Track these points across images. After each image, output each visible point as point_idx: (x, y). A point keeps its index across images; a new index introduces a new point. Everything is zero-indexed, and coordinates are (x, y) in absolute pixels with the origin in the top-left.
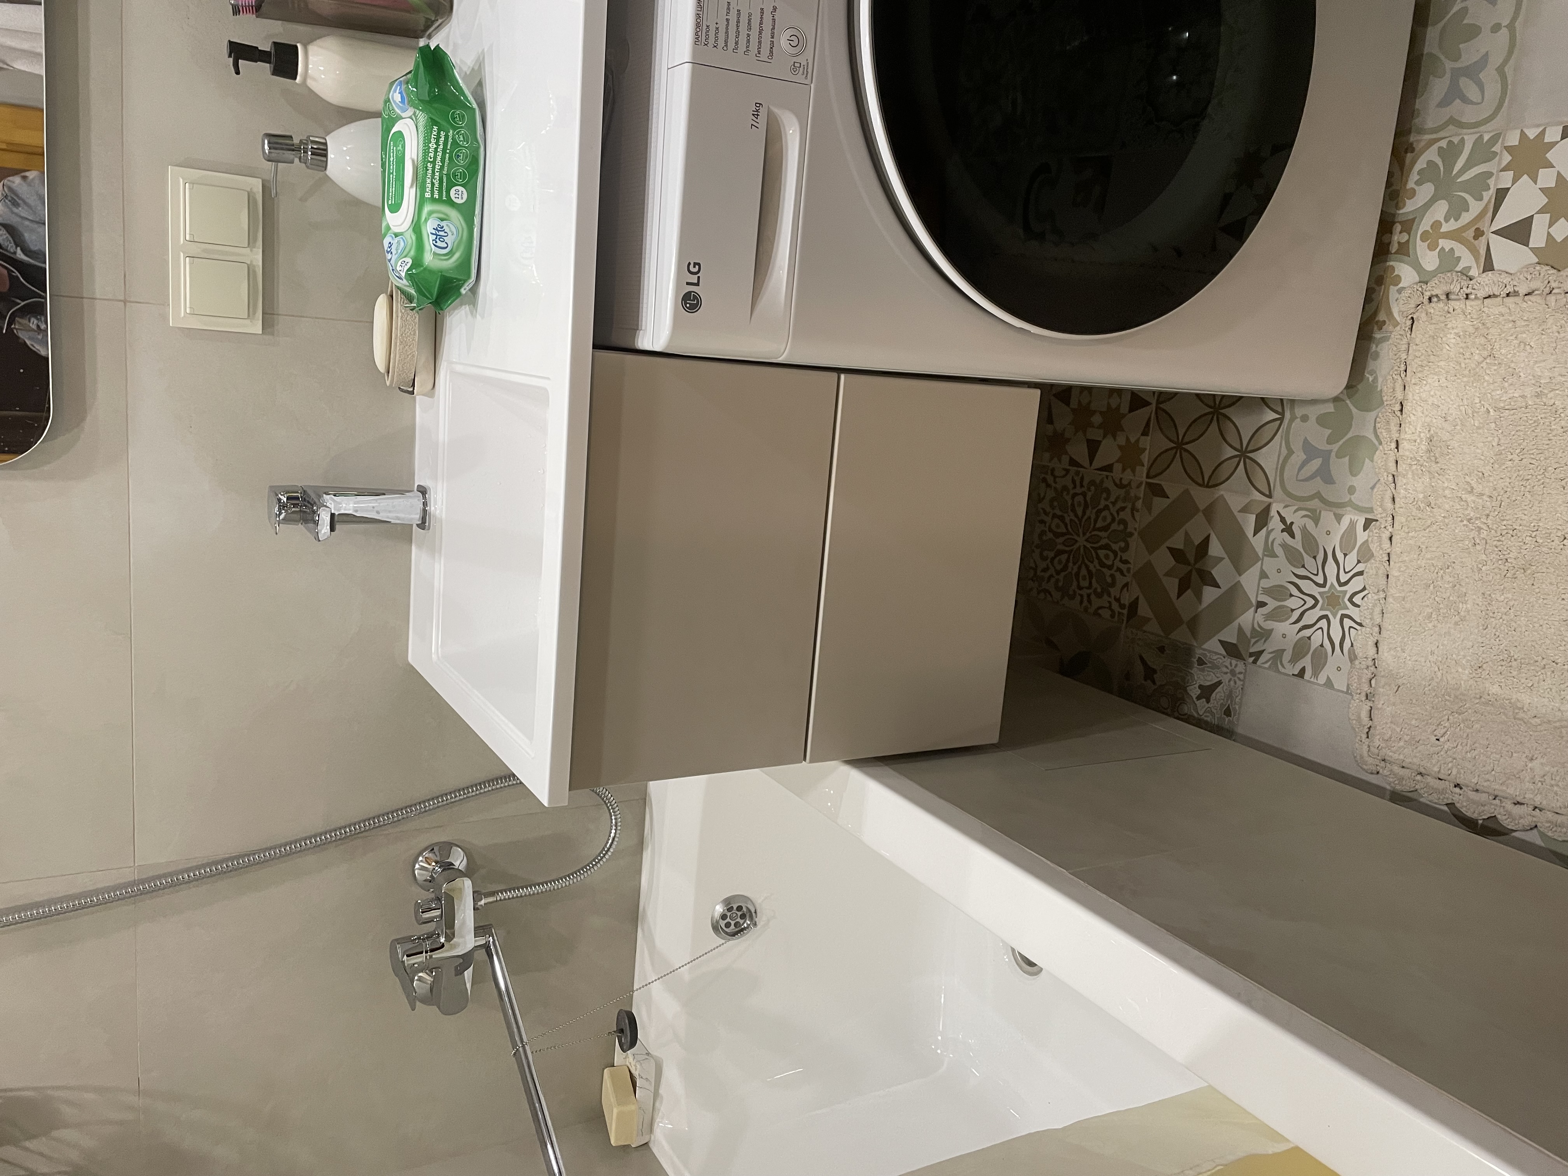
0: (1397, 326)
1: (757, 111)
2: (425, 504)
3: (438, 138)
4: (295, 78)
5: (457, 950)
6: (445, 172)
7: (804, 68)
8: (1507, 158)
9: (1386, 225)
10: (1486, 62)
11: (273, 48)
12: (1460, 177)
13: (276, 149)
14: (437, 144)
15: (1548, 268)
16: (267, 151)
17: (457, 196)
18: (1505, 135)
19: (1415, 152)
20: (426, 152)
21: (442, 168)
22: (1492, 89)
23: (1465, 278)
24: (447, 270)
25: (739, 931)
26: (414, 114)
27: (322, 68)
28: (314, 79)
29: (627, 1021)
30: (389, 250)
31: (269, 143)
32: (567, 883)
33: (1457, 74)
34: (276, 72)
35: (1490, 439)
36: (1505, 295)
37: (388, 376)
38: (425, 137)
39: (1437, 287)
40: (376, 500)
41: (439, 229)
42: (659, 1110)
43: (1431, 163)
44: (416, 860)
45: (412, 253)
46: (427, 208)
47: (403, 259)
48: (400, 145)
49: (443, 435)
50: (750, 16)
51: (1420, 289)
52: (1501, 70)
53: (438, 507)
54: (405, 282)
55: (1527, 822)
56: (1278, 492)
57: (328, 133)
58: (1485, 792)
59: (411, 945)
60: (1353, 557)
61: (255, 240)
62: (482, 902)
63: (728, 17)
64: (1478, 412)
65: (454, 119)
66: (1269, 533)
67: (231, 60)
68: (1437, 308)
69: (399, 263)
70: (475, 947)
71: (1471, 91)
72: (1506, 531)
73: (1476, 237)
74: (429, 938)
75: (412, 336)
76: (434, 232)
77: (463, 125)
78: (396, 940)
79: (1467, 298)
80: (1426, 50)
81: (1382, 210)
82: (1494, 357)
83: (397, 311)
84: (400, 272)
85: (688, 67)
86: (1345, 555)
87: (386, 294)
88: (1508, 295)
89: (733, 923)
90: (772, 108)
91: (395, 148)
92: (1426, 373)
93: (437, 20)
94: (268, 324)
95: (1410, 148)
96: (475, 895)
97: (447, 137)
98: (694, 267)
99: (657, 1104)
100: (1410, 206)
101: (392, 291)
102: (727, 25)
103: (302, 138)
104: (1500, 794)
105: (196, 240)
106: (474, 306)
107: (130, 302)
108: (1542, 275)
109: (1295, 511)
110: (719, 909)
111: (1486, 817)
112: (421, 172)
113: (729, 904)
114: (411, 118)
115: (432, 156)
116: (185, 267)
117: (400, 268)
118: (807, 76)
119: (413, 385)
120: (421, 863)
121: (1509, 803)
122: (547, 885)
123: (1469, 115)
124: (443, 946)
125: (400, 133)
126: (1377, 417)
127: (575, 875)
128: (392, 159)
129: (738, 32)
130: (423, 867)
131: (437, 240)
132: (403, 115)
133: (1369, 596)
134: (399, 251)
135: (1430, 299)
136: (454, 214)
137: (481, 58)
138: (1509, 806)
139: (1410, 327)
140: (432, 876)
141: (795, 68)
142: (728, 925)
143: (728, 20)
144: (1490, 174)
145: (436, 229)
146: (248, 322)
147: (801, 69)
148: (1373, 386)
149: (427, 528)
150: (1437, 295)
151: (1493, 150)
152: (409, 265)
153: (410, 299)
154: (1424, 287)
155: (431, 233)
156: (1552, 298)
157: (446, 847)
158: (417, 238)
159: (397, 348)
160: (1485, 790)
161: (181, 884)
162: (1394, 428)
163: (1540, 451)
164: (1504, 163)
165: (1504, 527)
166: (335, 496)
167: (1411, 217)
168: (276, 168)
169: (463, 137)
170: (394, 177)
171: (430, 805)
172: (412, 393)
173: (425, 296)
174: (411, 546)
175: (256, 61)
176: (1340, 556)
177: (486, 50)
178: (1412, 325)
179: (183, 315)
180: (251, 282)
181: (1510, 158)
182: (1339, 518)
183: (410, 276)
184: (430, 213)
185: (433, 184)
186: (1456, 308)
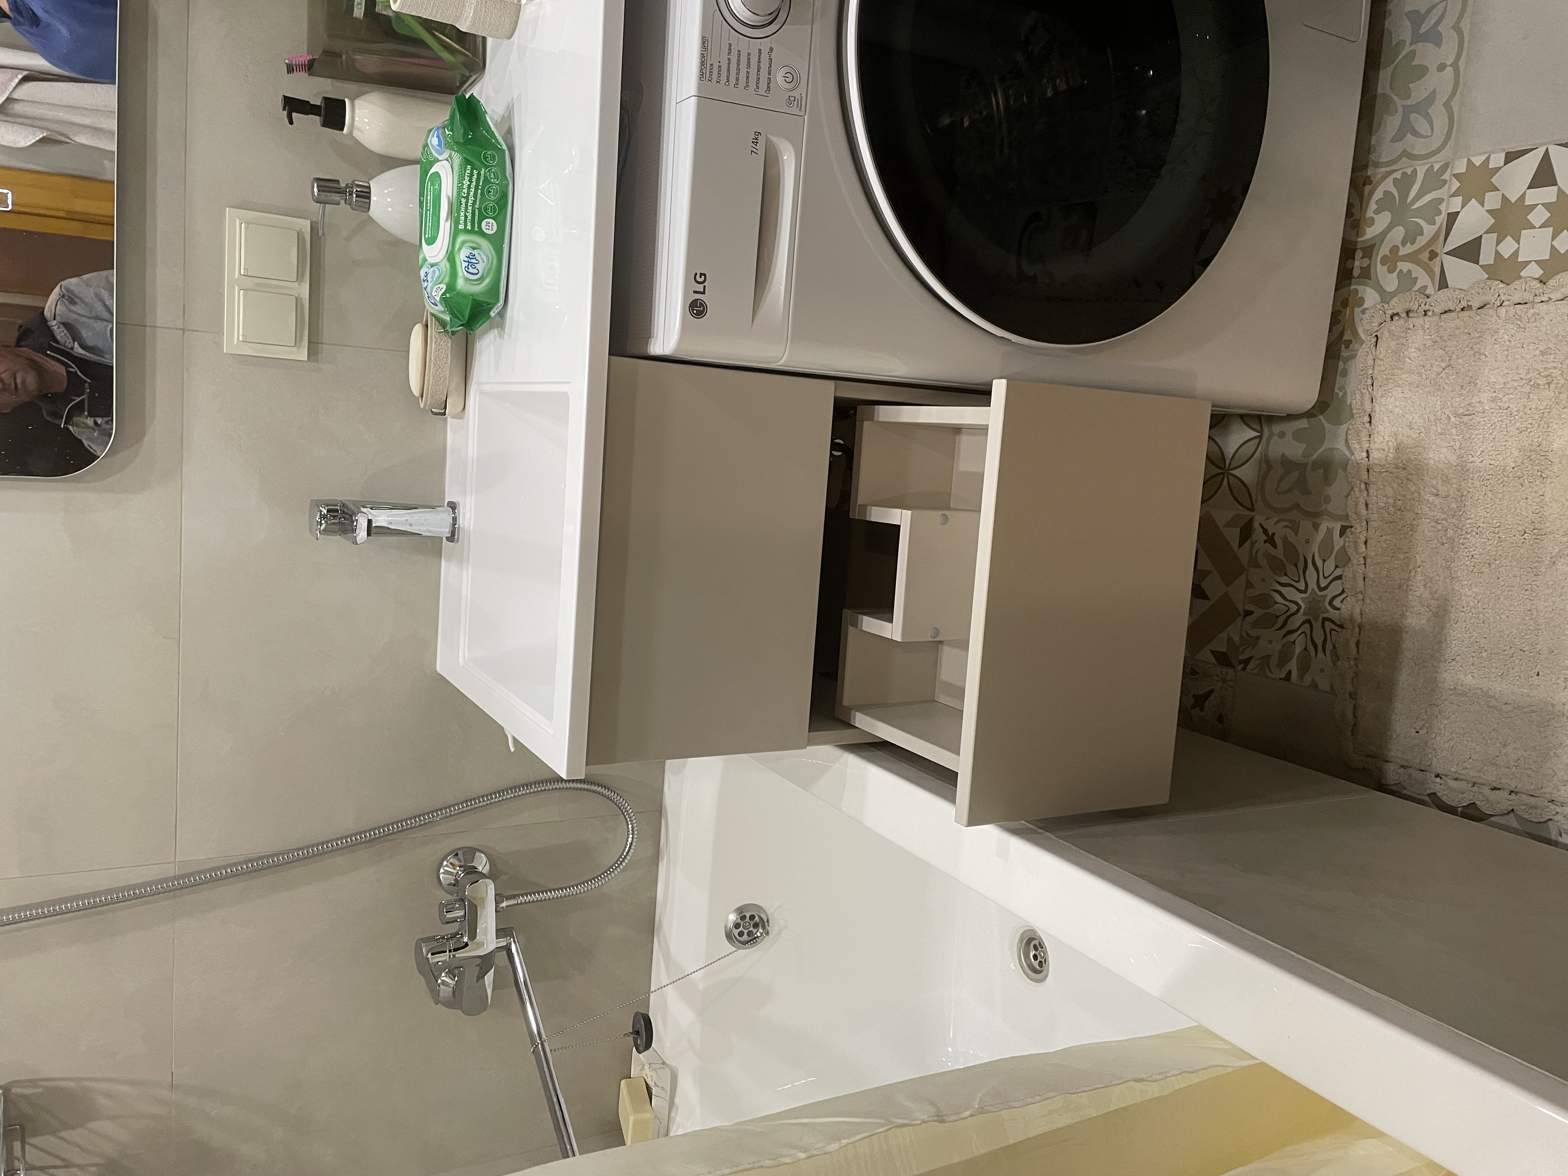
0: (1363, 344)
1: (756, 139)
2: (455, 519)
3: (471, 175)
4: (342, 129)
5: (481, 950)
6: (477, 206)
7: (798, 101)
8: (1456, 184)
9: (1348, 251)
10: (1435, 97)
11: (323, 103)
12: (1414, 203)
13: (324, 191)
14: (471, 181)
15: (1498, 282)
16: (316, 194)
17: (488, 228)
18: (1454, 163)
19: (1373, 183)
20: (460, 189)
21: (474, 202)
22: (1440, 121)
23: (1422, 296)
24: (478, 295)
25: (752, 940)
26: (450, 156)
27: (367, 120)
28: (359, 130)
29: (643, 1023)
30: (425, 278)
31: (317, 186)
32: (586, 889)
33: (1408, 110)
34: (325, 124)
35: (1453, 443)
36: (1460, 310)
37: (422, 400)
38: (459, 175)
39: (1397, 305)
40: (409, 513)
41: (471, 257)
42: (675, 1119)
43: (1386, 193)
44: (440, 865)
45: (447, 280)
46: (461, 238)
47: (438, 286)
48: (437, 184)
49: (472, 452)
50: (748, 55)
51: (1382, 308)
52: (1447, 105)
53: (467, 519)
54: (440, 308)
55: (1505, 806)
56: (1259, 505)
57: (371, 179)
58: (1462, 780)
59: (435, 944)
60: (1330, 564)
61: (303, 275)
62: (504, 904)
63: (729, 57)
64: (1440, 419)
65: (485, 158)
66: (1253, 544)
67: (285, 113)
68: (1398, 323)
69: (435, 289)
70: (497, 948)
71: (1422, 126)
72: (1471, 529)
73: (1431, 259)
74: (452, 937)
75: (445, 360)
76: (466, 259)
77: (494, 164)
78: (421, 939)
79: (1425, 315)
80: (1380, 91)
81: (1343, 238)
82: (1452, 367)
83: (431, 337)
84: (436, 297)
85: (694, 100)
86: (1324, 561)
87: (422, 323)
88: (1462, 309)
89: (746, 932)
90: (770, 136)
91: (432, 187)
92: (1390, 386)
93: (472, 76)
94: (313, 352)
95: (1367, 181)
96: (497, 898)
97: (479, 175)
98: (701, 277)
99: (673, 1114)
100: (1370, 233)
101: (427, 321)
102: (729, 64)
103: (348, 182)
104: (1477, 780)
105: (249, 274)
106: (502, 329)
107: (188, 330)
108: (1492, 289)
109: (1277, 522)
110: (733, 918)
111: (1465, 804)
112: (455, 206)
113: (742, 912)
114: (447, 160)
115: (466, 192)
116: (239, 297)
117: (436, 293)
118: (801, 109)
119: (445, 408)
120: (446, 867)
121: (1487, 788)
122: (566, 890)
123: (1419, 147)
124: (467, 945)
125: (437, 174)
126: (1348, 429)
127: (593, 881)
128: (429, 198)
129: (738, 69)
130: (448, 871)
131: (470, 267)
132: (440, 158)
133: (1348, 598)
134: (434, 279)
135: (1392, 317)
136: (484, 243)
137: (511, 106)
138: (1486, 791)
139: (1375, 344)
140: (456, 880)
141: (790, 101)
142: (741, 934)
143: (729, 60)
144: (1441, 201)
145: (469, 257)
146: (295, 349)
147: (796, 103)
148: (1343, 401)
149: (456, 540)
150: (1398, 313)
151: (1442, 178)
152: (443, 290)
153: (443, 324)
154: (1386, 306)
155: (464, 261)
156: (1502, 311)
157: (471, 852)
158: (451, 266)
159: (431, 370)
160: (1463, 777)
161: (219, 880)
162: (1365, 439)
163: (1498, 452)
164: (1454, 189)
165: (1469, 526)
166: (371, 509)
167: (1371, 243)
168: (324, 208)
169: (494, 175)
170: (431, 213)
171: (455, 810)
172: (444, 414)
173: (457, 317)
174: (441, 560)
175: (307, 114)
176: (1319, 563)
177: (515, 99)
178: (1377, 342)
179: (235, 342)
180: (298, 313)
181: (1459, 184)
182: (1316, 526)
183: (444, 299)
184: (463, 243)
185: (466, 217)
186: (1416, 324)
